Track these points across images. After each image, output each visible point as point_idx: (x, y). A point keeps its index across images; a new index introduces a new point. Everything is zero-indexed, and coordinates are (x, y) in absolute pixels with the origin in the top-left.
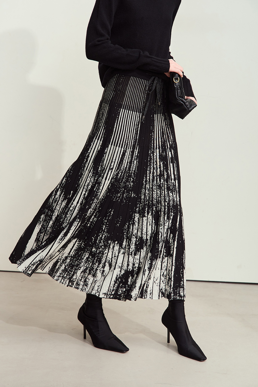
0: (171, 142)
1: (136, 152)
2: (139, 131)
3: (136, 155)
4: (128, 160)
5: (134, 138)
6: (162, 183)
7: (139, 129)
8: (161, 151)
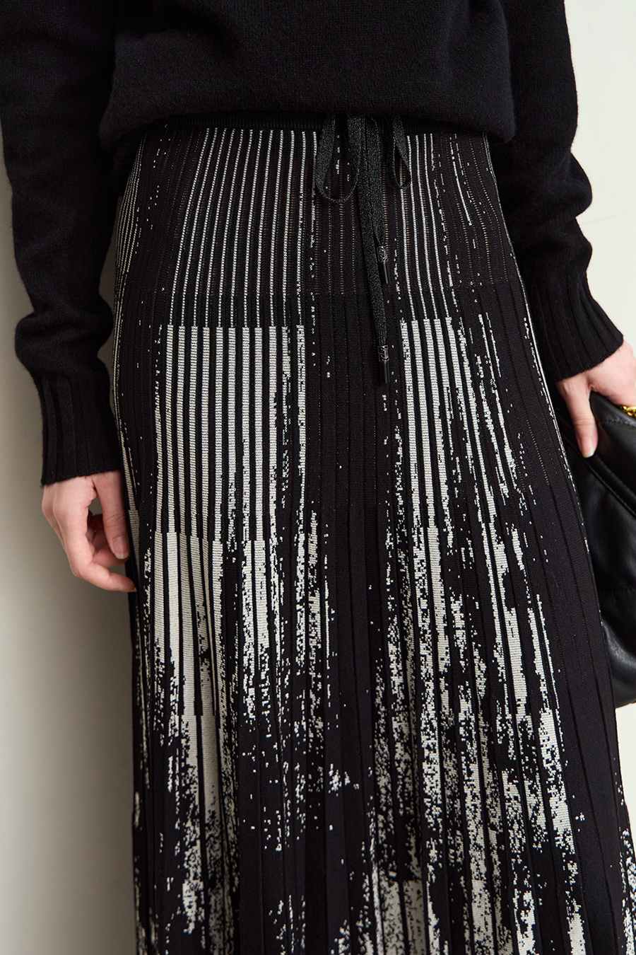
0: (504, 488)
1: (306, 546)
2: (302, 431)
3: (313, 561)
4: (269, 605)
5: (279, 471)
6: (468, 721)
7: (302, 417)
8: (450, 536)
